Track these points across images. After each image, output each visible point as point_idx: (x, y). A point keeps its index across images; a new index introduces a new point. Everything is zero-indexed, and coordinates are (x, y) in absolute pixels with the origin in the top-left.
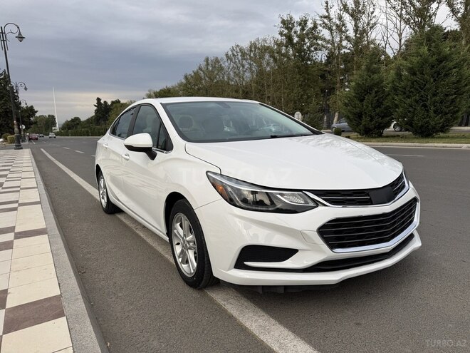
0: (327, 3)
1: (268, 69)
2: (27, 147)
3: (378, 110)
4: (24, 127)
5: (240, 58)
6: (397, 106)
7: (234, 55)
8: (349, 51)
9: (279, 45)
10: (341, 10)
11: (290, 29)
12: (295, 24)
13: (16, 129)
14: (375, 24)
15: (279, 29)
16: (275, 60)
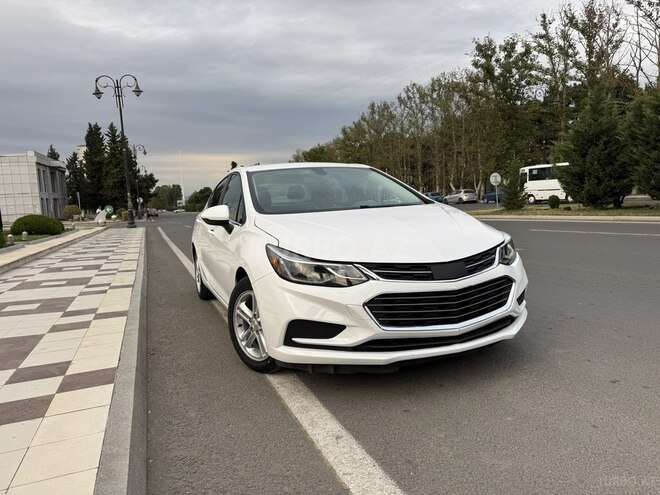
0: (544, 16)
1: (459, 113)
2: (141, 225)
3: (609, 169)
4: (142, 201)
5: (418, 101)
6: (637, 163)
7: (409, 97)
8: (578, 83)
9: (474, 80)
10: (565, 26)
11: (488, 57)
12: (497, 50)
13: (130, 203)
14: (621, 41)
15: (472, 58)
16: (468, 101)
